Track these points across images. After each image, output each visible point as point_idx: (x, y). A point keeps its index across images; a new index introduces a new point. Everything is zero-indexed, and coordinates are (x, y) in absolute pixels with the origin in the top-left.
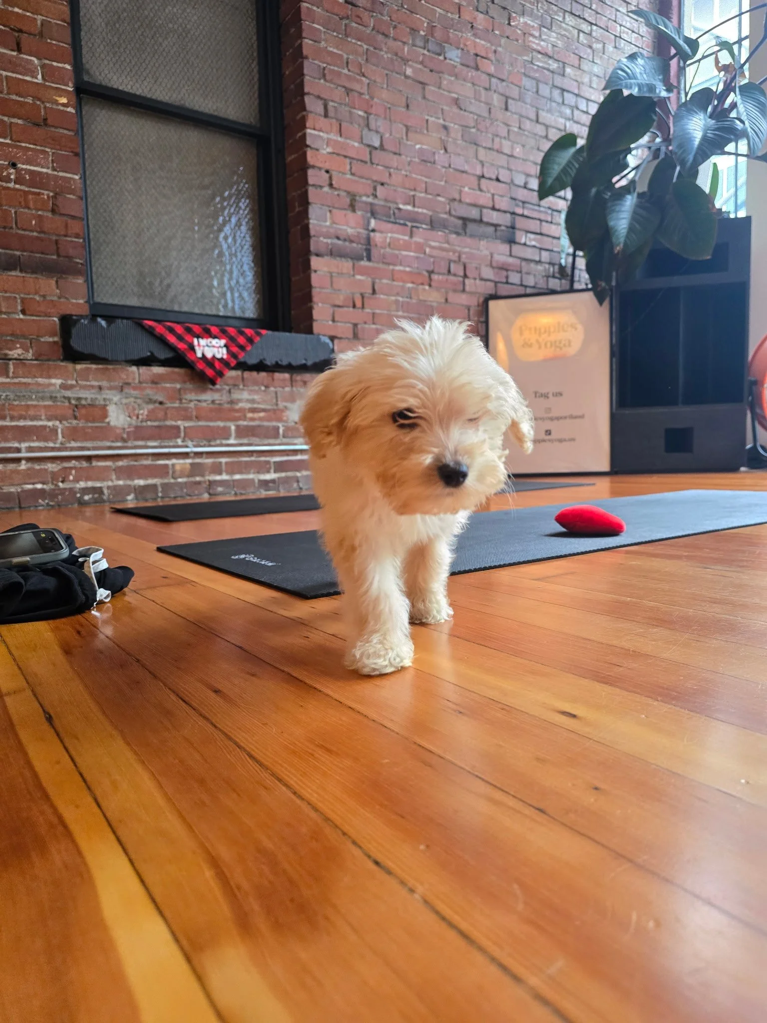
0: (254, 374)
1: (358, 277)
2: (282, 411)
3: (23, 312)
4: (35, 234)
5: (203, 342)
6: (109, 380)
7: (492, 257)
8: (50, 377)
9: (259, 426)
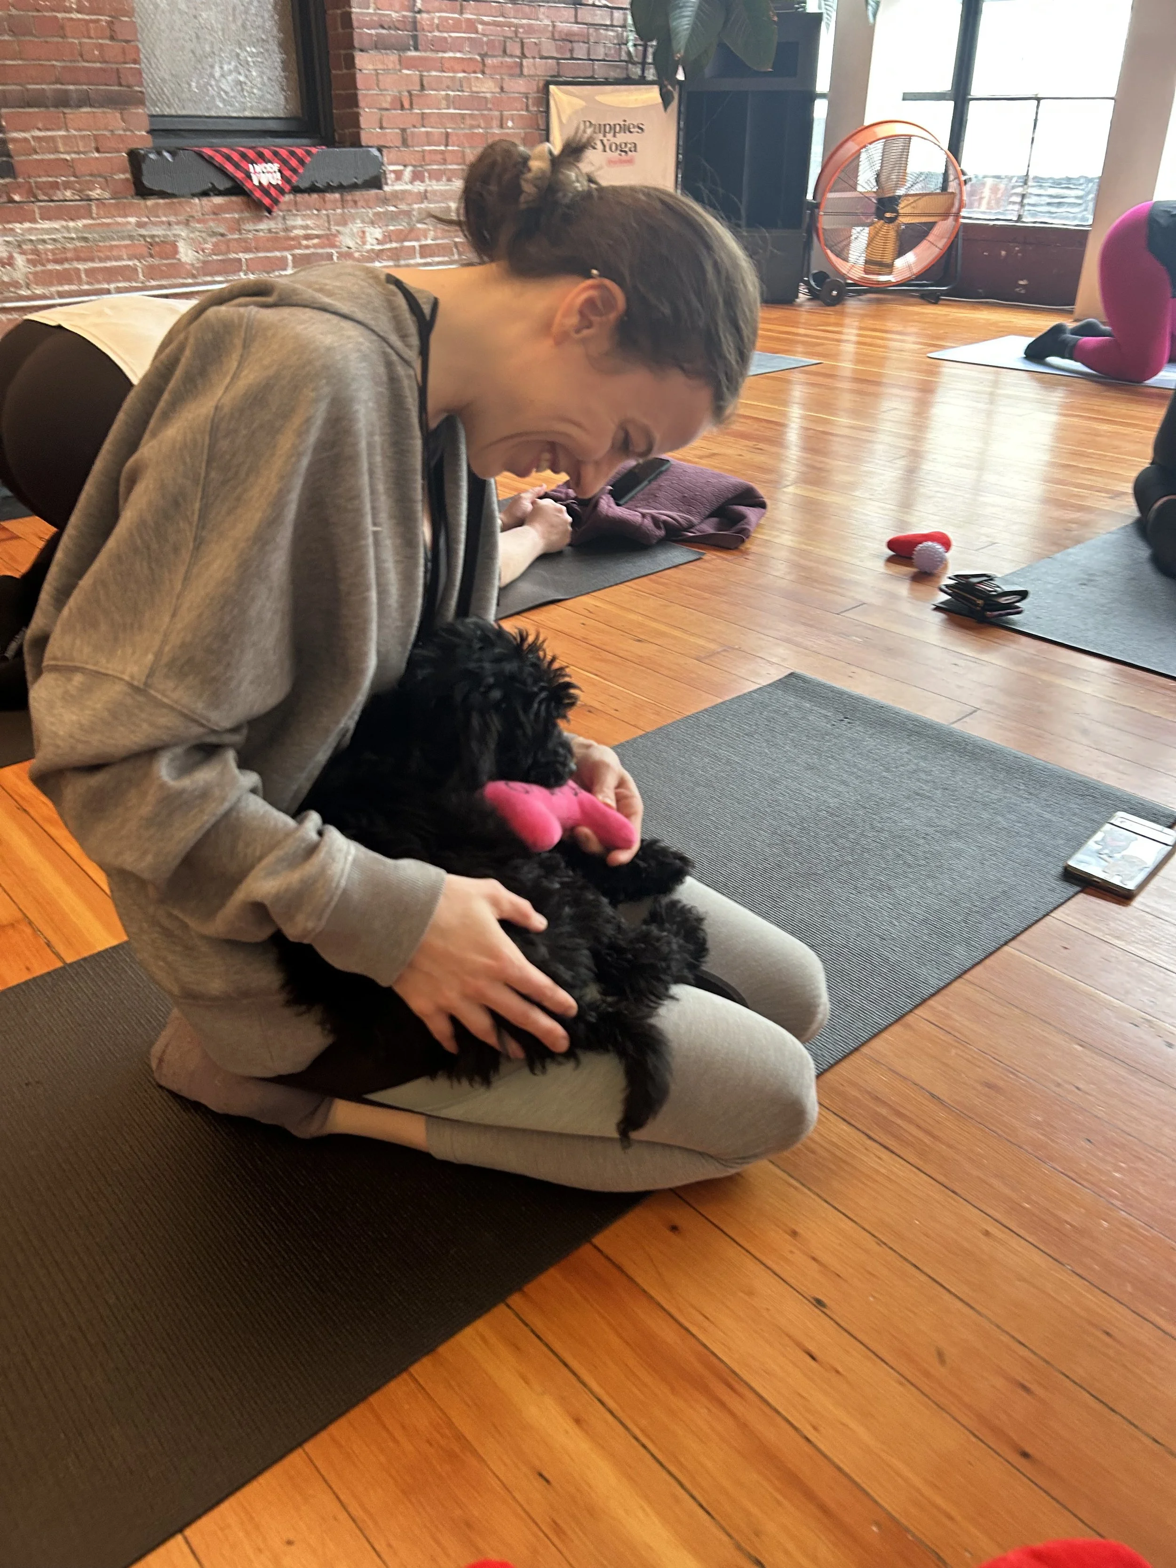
0: (306, 196)
1: (405, 72)
2: (335, 236)
3: (98, 150)
4: (98, 65)
5: (259, 168)
6: (176, 215)
7: (554, 26)
8: (126, 216)
9: (313, 254)
